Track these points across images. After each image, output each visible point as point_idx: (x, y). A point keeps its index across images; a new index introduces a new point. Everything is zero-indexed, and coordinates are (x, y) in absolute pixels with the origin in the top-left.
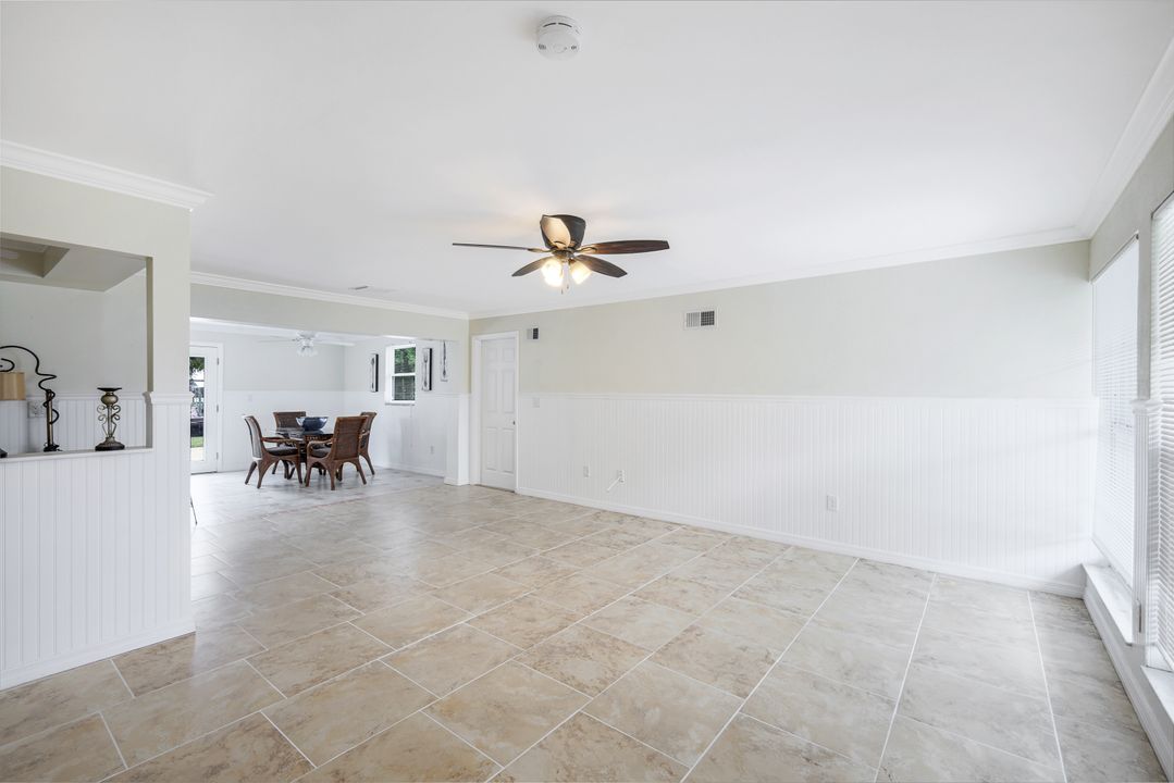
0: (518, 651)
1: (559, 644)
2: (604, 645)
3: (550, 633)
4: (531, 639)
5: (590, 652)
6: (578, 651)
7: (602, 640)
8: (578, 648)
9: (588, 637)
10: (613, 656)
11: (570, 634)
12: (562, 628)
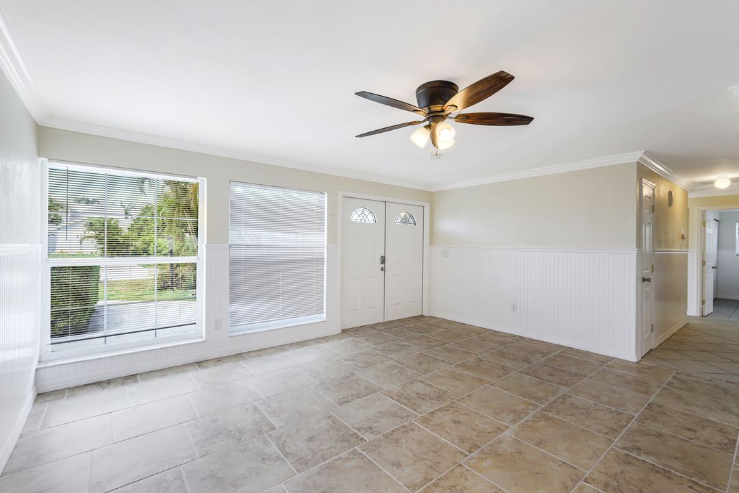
0: (458, 400)
1: (434, 401)
2: (406, 398)
3: (440, 410)
4: (453, 407)
5: (416, 395)
6: (422, 396)
7: (405, 401)
8: (423, 398)
9: (415, 404)
10: (403, 392)
11: (427, 408)
12: (432, 413)
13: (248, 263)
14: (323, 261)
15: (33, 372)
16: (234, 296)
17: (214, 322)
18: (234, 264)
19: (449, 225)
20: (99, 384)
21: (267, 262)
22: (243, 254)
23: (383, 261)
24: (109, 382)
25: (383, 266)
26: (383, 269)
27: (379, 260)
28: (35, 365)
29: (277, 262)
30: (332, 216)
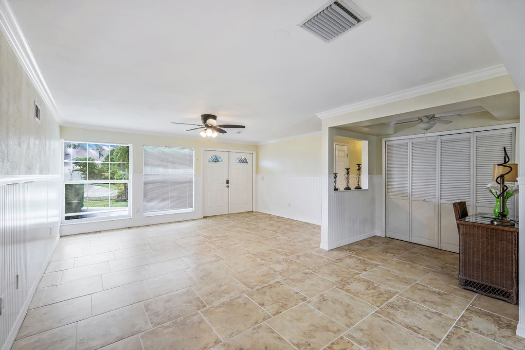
13: (153, 183)
14: (192, 183)
15: (59, 227)
16: (146, 198)
17: (136, 210)
18: (146, 184)
19: (266, 163)
20: (85, 233)
21: (162, 183)
22: (151, 179)
23: (228, 182)
24: (89, 233)
25: (228, 185)
26: (228, 187)
27: (225, 182)
28: (60, 225)
29: (168, 183)
30: (197, 160)
